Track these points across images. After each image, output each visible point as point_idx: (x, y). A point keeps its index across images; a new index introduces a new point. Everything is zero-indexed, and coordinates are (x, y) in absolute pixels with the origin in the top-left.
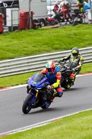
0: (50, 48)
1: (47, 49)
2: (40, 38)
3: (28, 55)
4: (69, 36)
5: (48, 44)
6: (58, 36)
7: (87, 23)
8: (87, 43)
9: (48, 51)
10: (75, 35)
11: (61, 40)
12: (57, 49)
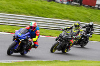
0: (27, 13)
1: (26, 12)
2: (23, 4)
3: (11, 13)
4: (43, 8)
5: (27, 9)
6: (35, 6)
7: (59, 2)
8: (54, 15)
9: (25, 14)
10: (48, 8)
11: (36, 9)
12: (32, 14)
